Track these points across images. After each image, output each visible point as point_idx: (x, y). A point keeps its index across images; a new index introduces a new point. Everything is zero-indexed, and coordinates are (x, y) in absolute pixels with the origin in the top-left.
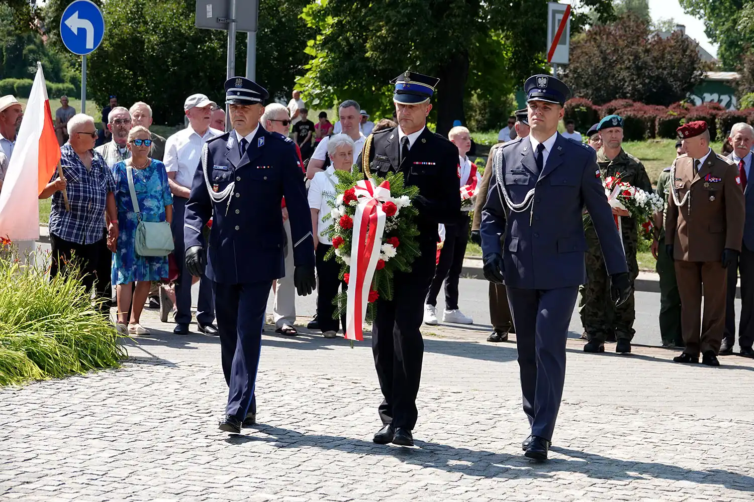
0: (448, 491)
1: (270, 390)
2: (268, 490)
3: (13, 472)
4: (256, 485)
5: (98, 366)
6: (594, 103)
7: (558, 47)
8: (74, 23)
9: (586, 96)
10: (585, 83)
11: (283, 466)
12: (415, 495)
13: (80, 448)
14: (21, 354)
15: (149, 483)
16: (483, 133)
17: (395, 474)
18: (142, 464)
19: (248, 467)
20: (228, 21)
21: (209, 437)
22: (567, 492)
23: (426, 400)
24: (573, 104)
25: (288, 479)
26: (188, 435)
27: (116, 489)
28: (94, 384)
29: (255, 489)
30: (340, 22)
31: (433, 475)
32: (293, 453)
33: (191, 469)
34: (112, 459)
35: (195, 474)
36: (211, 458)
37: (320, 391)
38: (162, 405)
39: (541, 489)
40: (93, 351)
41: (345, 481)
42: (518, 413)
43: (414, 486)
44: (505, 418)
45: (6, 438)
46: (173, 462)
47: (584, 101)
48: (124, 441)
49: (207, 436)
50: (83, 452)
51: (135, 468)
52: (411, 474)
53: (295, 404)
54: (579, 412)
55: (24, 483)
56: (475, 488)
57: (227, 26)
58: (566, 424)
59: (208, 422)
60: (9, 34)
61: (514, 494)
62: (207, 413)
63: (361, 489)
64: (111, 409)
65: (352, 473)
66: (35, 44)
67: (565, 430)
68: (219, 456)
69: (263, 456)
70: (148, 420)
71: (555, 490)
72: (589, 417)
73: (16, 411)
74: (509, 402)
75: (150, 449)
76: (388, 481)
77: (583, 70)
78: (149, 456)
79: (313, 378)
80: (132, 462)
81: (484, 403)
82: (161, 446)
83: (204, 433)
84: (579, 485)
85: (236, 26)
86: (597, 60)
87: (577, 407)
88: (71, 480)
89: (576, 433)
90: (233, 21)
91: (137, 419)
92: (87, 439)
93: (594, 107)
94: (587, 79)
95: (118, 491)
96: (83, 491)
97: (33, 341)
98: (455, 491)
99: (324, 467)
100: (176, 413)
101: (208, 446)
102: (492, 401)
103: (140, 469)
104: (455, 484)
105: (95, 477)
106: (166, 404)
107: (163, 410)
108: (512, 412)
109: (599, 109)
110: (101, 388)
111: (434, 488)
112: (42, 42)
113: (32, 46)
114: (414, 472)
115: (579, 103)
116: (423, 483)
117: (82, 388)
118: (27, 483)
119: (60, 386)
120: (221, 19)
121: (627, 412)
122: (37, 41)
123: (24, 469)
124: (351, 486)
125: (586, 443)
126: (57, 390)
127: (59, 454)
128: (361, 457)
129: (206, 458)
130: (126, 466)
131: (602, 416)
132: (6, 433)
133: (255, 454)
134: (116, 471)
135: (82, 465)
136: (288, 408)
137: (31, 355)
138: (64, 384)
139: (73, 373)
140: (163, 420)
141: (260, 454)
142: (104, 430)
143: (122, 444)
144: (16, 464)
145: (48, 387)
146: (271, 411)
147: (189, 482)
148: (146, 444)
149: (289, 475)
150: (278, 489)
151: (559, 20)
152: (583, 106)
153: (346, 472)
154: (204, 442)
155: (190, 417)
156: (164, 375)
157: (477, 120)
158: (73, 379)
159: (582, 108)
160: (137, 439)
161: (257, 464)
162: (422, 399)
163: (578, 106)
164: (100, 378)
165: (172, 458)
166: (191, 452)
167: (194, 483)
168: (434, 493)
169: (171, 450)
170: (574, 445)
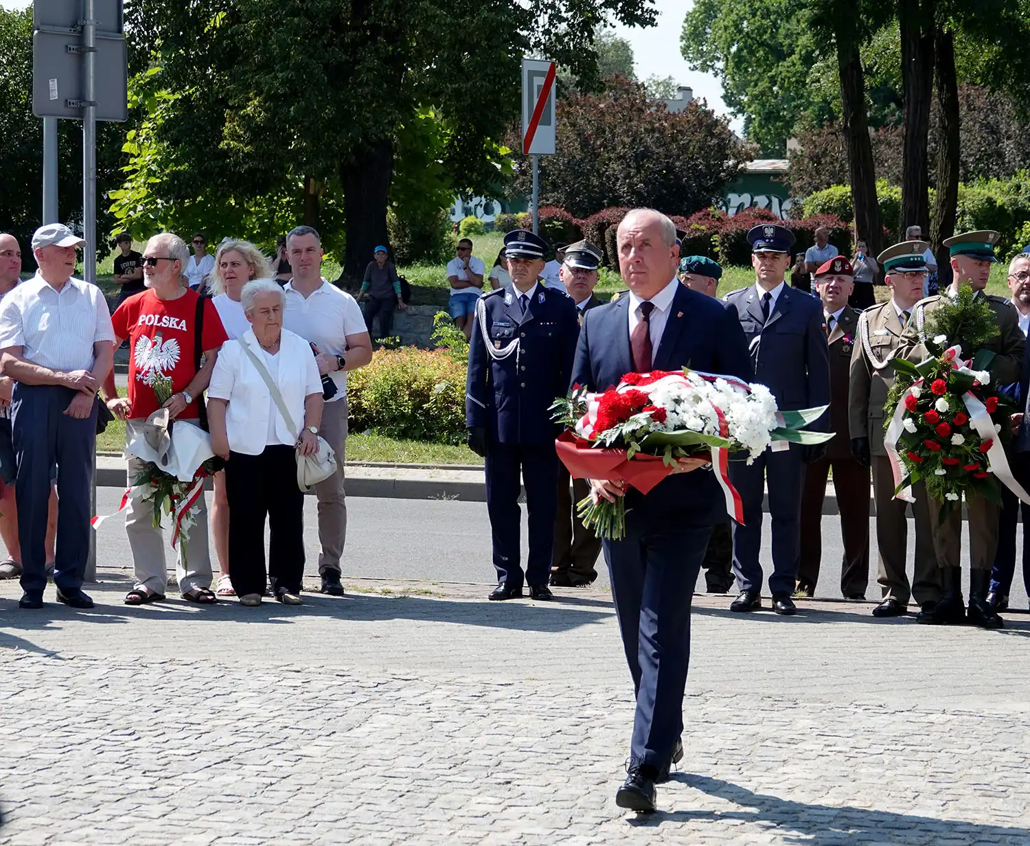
1: (214, 692)
11: (284, 816)
17: (464, 820)
18: (60, 823)
19: (229, 819)
21: (147, 774)
22: (743, 838)
23: (465, 699)
25: (301, 836)
26: (113, 771)
31: (525, 820)
32: (292, 794)
33: (141, 827)
35: (151, 835)
36: (164, 807)
37: (291, 690)
38: (54, 724)
39: (702, 834)
41: (392, 835)
43: (503, 838)
44: (600, 722)
46: (109, 817)
48: (16, 785)
49: (144, 773)
51: (52, 830)
52: (489, 819)
53: (264, 714)
54: (709, 708)
56: (599, 838)
58: (696, 728)
59: (136, 750)
62: (130, 735)
65: (398, 823)
67: (700, 738)
68: (176, 804)
69: (246, 801)
70: (41, 750)
72: (726, 714)
74: (592, 697)
75: (62, 798)
76: (460, 833)
78: (66, 809)
79: (273, 671)
80: (43, 820)
81: (554, 699)
82: (79, 792)
83: (138, 767)
87: (701, 699)
89: (718, 742)
91: (22, 749)
99: (349, 815)
100: (80, 737)
101: (151, 789)
102: (566, 695)
103: (60, 830)
104: (567, 831)
106: (58, 723)
107: (58, 733)
108: (604, 711)
111: (536, 840)
114: (494, 816)
116: (515, 833)
121: (780, 704)
125: (739, 757)
128: (401, 796)
129: (157, 809)
130: (35, 827)
131: (745, 713)
133: (230, 798)
136: (255, 721)
140: (65, 749)
141: (241, 798)
146: (230, 727)
148: (53, 789)
149: (299, 830)
153: (387, 821)
154: (145, 783)
155: (104, 742)
160: (35, 781)
161: (241, 813)
165: (104, 809)
166: (128, 800)
169: (97, 798)
170: (722, 762)
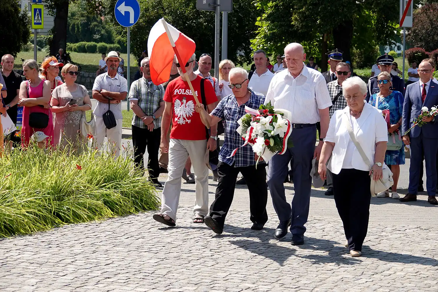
0: (356, 282)
1: (246, 222)
2: (249, 282)
3: (100, 272)
4: (242, 279)
5: (144, 209)
6: (427, 50)
7: (406, 17)
8: (123, 8)
9: (421, 46)
10: (420, 39)
11: (257, 267)
12: (336, 284)
13: (137, 257)
14: (100, 202)
15: (179, 278)
16: (360, 69)
17: (323, 272)
18: (174, 267)
19: (236, 268)
20: (215, 5)
21: (212, 250)
22: (426, 282)
23: (338, 228)
24: (414, 51)
25: (260, 275)
26: (200, 249)
27: (160, 281)
28: (143, 220)
29: (241, 281)
30: (276, 6)
31: (346, 272)
32: (262, 259)
33: (203, 269)
34: (156, 264)
35: (205, 272)
36: (214, 263)
37: (275, 223)
39: (410, 280)
40: (142, 200)
41: (294, 276)
42: (393, 235)
43: (335, 279)
44: (386, 238)
45: (94, 252)
46: (193, 265)
47: (420, 49)
48: (163, 253)
49: (211, 250)
50: (139, 260)
51: (171, 269)
52: (333, 271)
54: (430, 234)
55: (106, 278)
56: (371, 280)
57: (215, 8)
58: (422, 241)
59: (211, 242)
60: (82, 15)
61: (394, 283)
62: (210, 236)
63: (303, 281)
64: (154, 234)
65: (297, 271)
66: (97, 21)
67: (422, 245)
68: (219, 262)
69: (244, 261)
70: (176, 241)
71: (418, 280)
72: (436, 237)
73: (98, 236)
74: (387, 228)
75: (178, 258)
76: (319, 276)
77: (419, 31)
78: (178, 262)
79: (270, 215)
80: (168, 266)
81: (372, 229)
82: (185, 256)
83: (209, 248)
84: (433, 278)
85: (220, 8)
86: (427, 25)
87: (428, 231)
88: (133, 277)
89: (428, 247)
90: (218, 5)
91: (169, 240)
92: (141, 252)
93: (426, 53)
94: (422, 37)
95: (161, 283)
96: (141, 283)
97: (107, 195)
98: (360, 282)
99: (281, 268)
100: (192, 236)
101: (212, 256)
102: (377, 228)
103: (174, 270)
104: (360, 277)
105: (147, 274)
106: (185, 231)
107: (184, 235)
108: (389, 234)
109: (429, 54)
110: (147, 222)
111: (347, 280)
112: (101, 20)
113: (95, 23)
114: (334, 270)
115: (418, 50)
116: (340, 277)
117: (136, 222)
118: (108, 278)
119: (123, 221)
120: (211, 4)
122: (98, 20)
123: (106, 270)
124: (298, 279)
125: (435, 252)
126: (122, 224)
127: (126, 261)
128: (302, 262)
129: (211, 263)
130: (165, 268)
132: (94, 249)
133: (239, 260)
134: (159, 271)
135: (139, 267)
137: (106, 203)
138: (126, 220)
139: (130, 213)
140: (184, 241)
141: (243, 261)
142: (150, 247)
143: (162, 255)
144: (101, 267)
145: (116, 221)
147: (203, 277)
148: (175, 254)
149: (261, 273)
150: (255, 281)
151: (406, 1)
152: (420, 52)
153: (294, 271)
154: (210, 254)
155: (200, 239)
156: (183, 214)
157: (357, 62)
158: (131, 216)
159: (419, 53)
160: (170, 252)
161: (241, 266)
162: (336, 227)
163: (417, 53)
164: (146, 216)
165: (192, 263)
166: (202, 259)
167: (206, 278)
168: (347, 283)
169: (190, 258)
170: (428, 254)
